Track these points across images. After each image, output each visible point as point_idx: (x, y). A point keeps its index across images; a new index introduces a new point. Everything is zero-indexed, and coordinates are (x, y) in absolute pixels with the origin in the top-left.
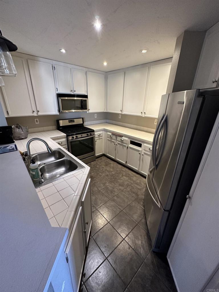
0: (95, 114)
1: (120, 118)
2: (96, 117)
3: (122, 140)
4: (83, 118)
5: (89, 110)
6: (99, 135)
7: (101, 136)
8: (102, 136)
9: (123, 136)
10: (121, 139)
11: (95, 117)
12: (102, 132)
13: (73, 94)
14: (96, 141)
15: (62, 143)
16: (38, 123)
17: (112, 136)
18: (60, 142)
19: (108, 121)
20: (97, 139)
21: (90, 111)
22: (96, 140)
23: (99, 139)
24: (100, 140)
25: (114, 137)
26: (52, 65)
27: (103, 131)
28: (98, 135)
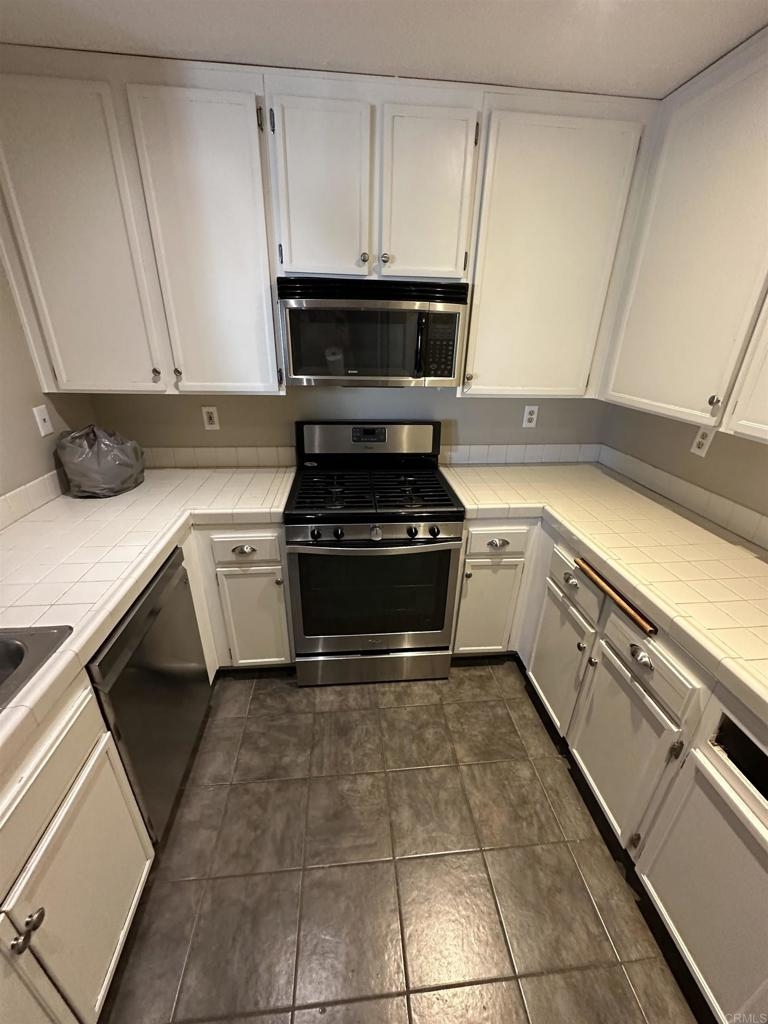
0: (528, 409)
1: (702, 453)
2: (533, 425)
3: (643, 656)
4: (437, 426)
5: (470, 378)
6: (498, 547)
7: (508, 549)
8: (520, 554)
9: (655, 631)
10: (634, 651)
11: (525, 424)
12: (523, 528)
13: (374, 277)
14: (469, 576)
15: (253, 550)
16: (216, 427)
17: (573, 581)
18: (247, 542)
19: (608, 455)
20: (474, 567)
21: (477, 388)
22: (468, 571)
23: (495, 567)
24: (501, 572)
25: (588, 598)
26: (258, 99)
27: (531, 524)
28: (491, 544)
